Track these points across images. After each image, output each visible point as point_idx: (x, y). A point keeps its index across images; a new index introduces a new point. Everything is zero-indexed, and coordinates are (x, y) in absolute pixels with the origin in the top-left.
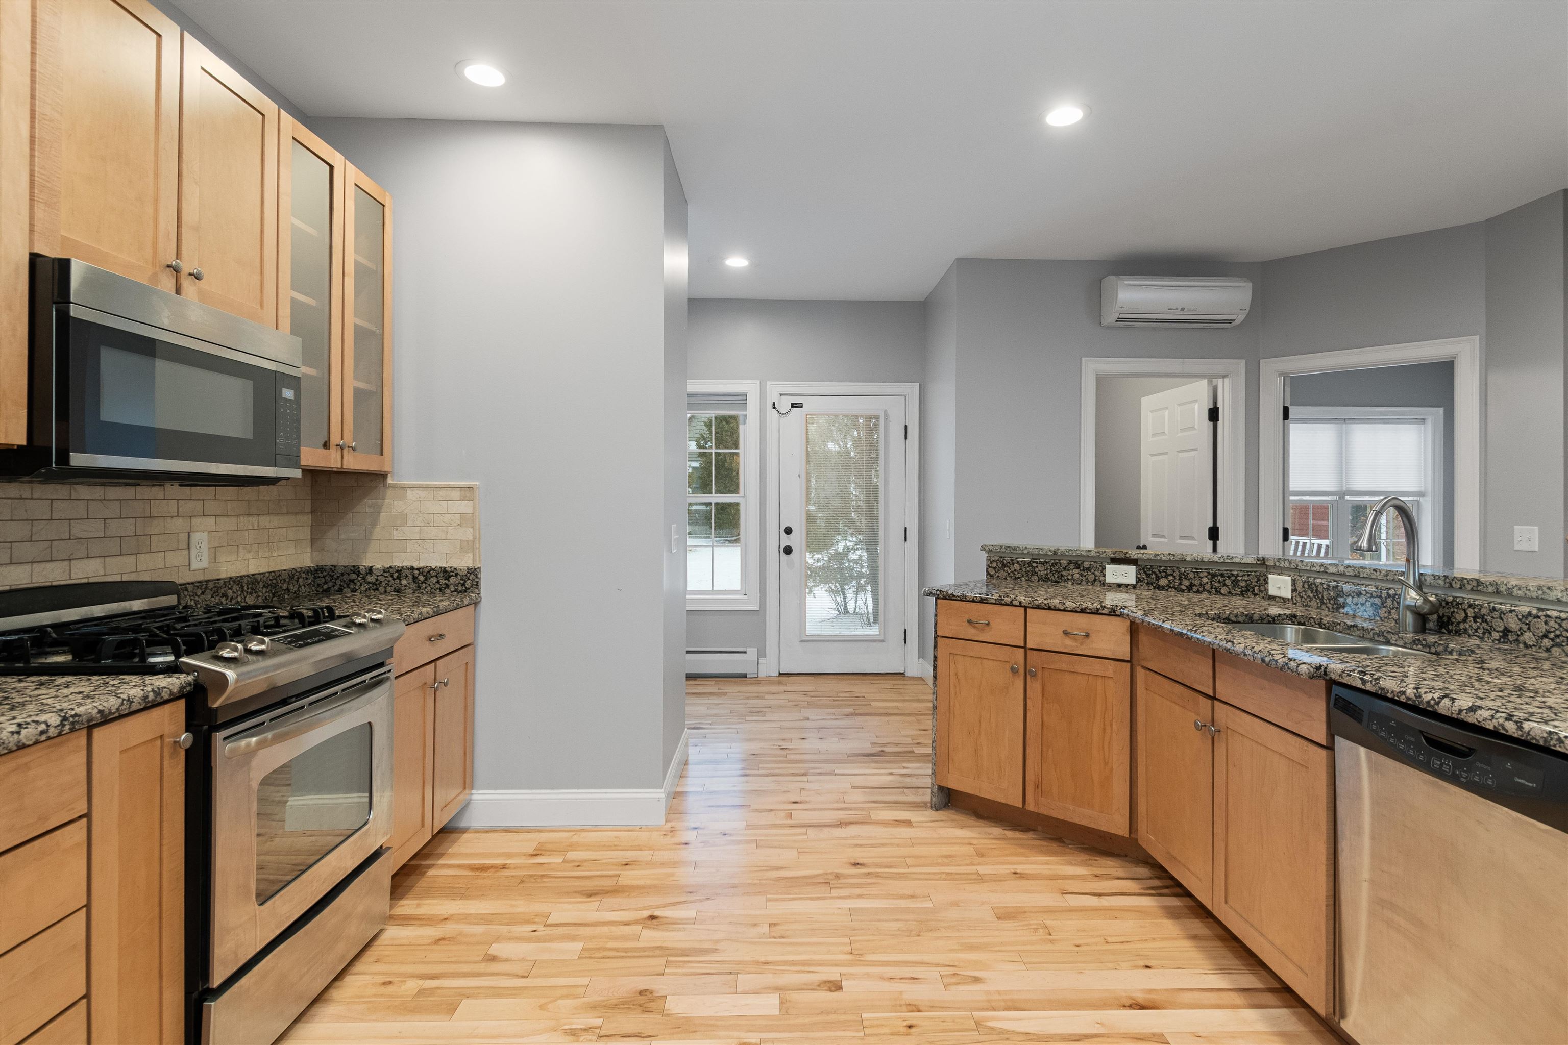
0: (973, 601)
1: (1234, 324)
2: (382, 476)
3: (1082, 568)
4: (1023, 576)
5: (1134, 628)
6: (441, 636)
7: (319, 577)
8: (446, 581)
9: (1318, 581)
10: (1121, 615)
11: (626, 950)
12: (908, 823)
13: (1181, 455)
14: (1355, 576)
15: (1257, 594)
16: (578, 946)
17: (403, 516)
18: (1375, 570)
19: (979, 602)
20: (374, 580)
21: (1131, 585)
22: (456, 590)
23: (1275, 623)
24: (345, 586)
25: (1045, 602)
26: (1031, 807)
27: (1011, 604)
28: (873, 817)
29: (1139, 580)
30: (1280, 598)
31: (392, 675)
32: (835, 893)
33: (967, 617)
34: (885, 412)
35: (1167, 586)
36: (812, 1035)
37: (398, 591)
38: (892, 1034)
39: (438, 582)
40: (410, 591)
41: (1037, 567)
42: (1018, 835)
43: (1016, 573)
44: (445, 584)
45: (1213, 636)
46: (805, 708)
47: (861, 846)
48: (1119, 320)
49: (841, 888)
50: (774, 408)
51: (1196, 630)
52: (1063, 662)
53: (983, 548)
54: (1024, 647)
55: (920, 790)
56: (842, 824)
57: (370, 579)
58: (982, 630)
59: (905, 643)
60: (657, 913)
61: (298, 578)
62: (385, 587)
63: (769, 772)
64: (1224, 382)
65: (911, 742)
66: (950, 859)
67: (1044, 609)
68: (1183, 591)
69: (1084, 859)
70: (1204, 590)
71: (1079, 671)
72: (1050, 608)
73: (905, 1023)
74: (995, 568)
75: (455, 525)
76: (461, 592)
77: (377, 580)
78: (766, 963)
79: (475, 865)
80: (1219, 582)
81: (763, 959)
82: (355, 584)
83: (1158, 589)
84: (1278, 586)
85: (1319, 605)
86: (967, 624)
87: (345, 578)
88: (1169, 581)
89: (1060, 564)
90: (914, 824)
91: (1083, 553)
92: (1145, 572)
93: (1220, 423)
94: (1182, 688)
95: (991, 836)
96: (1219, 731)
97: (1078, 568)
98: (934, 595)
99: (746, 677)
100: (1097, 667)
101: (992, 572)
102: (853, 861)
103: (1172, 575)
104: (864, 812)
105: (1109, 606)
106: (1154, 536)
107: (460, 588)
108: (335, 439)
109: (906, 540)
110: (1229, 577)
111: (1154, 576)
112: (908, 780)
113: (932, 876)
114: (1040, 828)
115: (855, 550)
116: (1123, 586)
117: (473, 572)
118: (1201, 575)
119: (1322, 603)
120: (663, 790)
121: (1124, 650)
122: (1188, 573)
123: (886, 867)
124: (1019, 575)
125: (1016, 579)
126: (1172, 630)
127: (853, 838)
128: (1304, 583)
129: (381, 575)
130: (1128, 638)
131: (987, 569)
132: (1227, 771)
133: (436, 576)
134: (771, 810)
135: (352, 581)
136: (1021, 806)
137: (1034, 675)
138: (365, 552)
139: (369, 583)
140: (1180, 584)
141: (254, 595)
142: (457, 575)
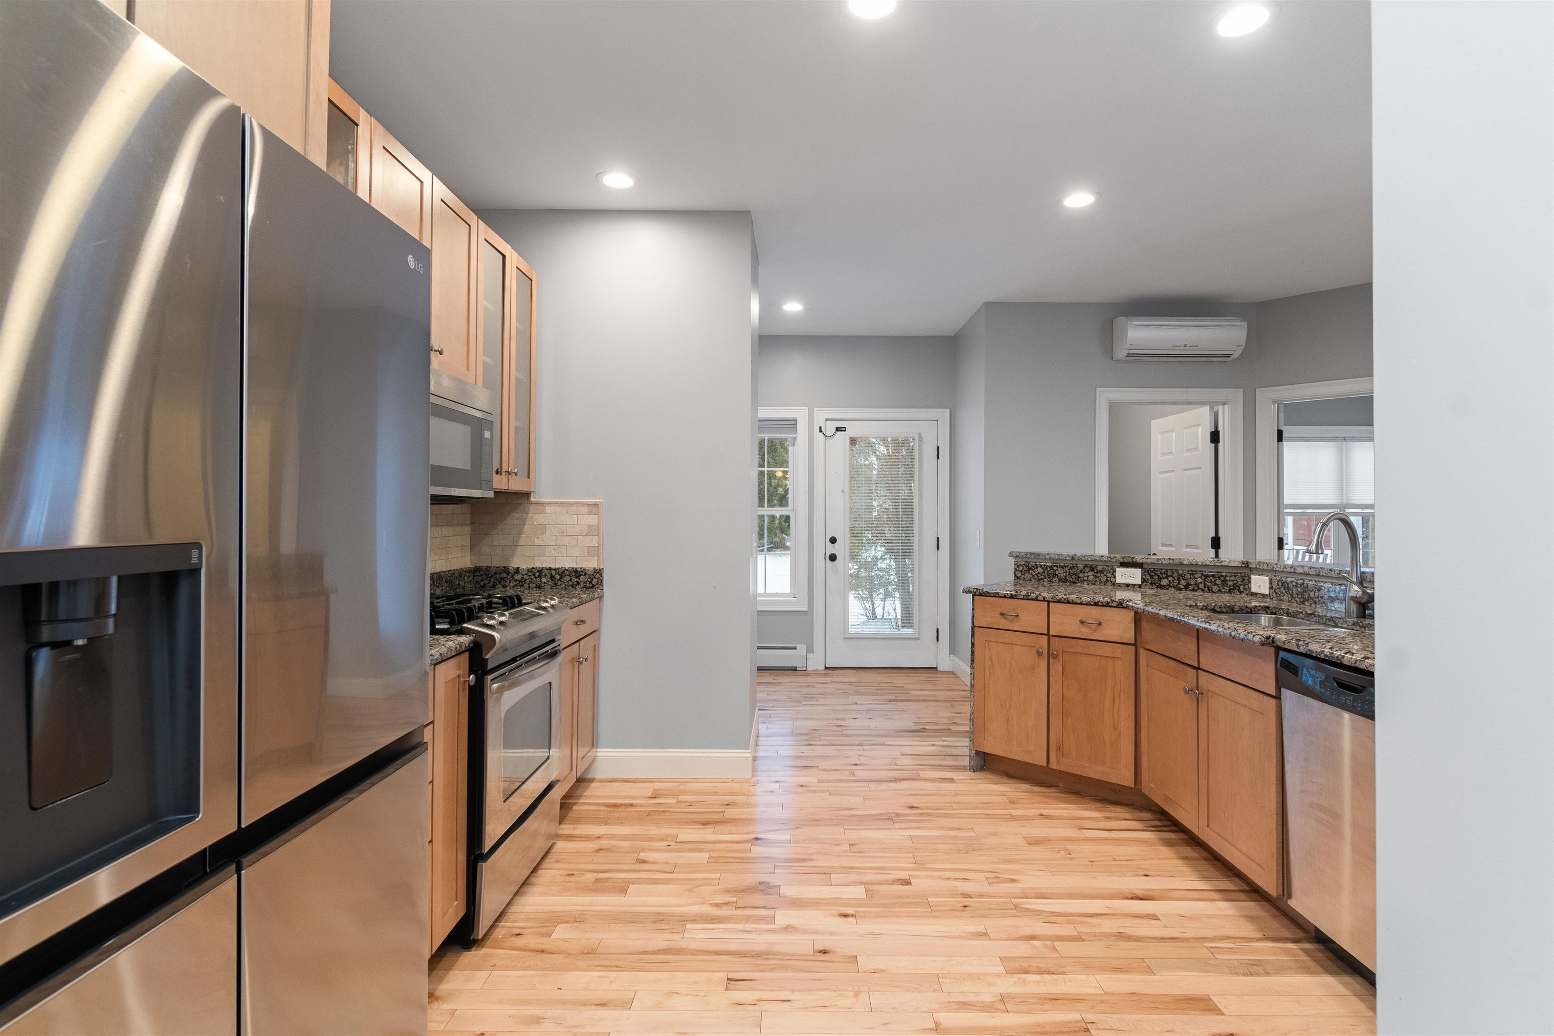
0: (1005, 597)
1: (1232, 357)
2: (527, 495)
3: (1096, 571)
4: (1045, 577)
5: (1138, 617)
6: (583, 622)
7: (477, 576)
8: (577, 579)
9: (1289, 579)
10: (1127, 607)
11: (742, 858)
12: (951, 780)
13: (1187, 473)
14: (1317, 575)
15: (1242, 592)
16: (706, 855)
17: (543, 527)
18: (1331, 570)
19: (1010, 598)
20: (520, 579)
21: (1137, 585)
22: (585, 587)
23: (1252, 613)
24: (498, 583)
25: (1065, 597)
26: (1054, 765)
27: (1036, 599)
28: (922, 776)
29: (1144, 581)
30: (1260, 594)
31: (561, 648)
32: (897, 825)
33: (1000, 611)
34: (920, 434)
35: (1168, 585)
36: (892, 909)
37: (539, 587)
38: (952, 910)
39: (571, 580)
40: (548, 587)
41: (1057, 570)
42: (1043, 789)
43: (1040, 575)
44: (577, 581)
45: (1196, 619)
46: (852, 695)
47: (914, 795)
48: (1129, 355)
49: (902, 822)
50: (821, 431)
51: (1184, 616)
52: (1080, 646)
53: (1011, 555)
54: (1048, 635)
55: (959, 757)
56: (896, 780)
57: (517, 577)
58: (1012, 621)
59: (938, 640)
60: (759, 836)
61: (464, 576)
62: (529, 584)
63: (830, 742)
64: (1224, 408)
65: (948, 722)
66: (988, 805)
67: (1064, 603)
68: (1181, 589)
69: (1098, 806)
70: (1199, 588)
71: (1093, 653)
72: (1068, 602)
73: (961, 905)
74: (1021, 571)
75: (584, 534)
76: (588, 588)
77: (522, 578)
78: (851, 868)
79: (608, 803)
80: (1211, 582)
81: (848, 865)
82: (506, 581)
83: (1160, 588)
84: (1259, 585)
85: (1290, 599)
86: (1000, 616)
87: (498, 576)
88: (1170, 581)
89: (1077, 567)
90: (956, 781)
91: (1098, 559)
92: (1149, 574)
93: (1220, 445)
94: (1174, 662)
95: (1021, 790)
96: (1202, 694)
97: (1092, 570)
98: (971, 592)
99: (796, 670)
100: (1108, 650)
101: (1019, 574)
102: (909, 805)
103: (1172, 576)
104: (913, 772)
105: (1117, 600)
106: (1163, 545)
107: (588, 585)
108: (505, 468)
109: (938, 549)
110: (1219, 578)
111: (1156, 577)
112: (947, 749)
113: (973, 816)
114: (1061, 785)
115: (883, 560)
116: (1131, 586)
117: (598, 572)
118: (1196, 576)
119: (1292, 597)
120: (749, 751)
121: (1130, 636)
122: (1185, 575)
123: (936, 809)
124: (1042, 577)
125: (1039, 580)
126: (1166, 616)
127: (907, 789)
128: (1278, 581)
129: (526, 574)
130: (1133, 626)
131: (1015, 572)
132: (1208, 724)
133: (569, 575)
134: (837, 770)
135: (503, 579)
136: (1045, 765)
137: (1056, 657)
138: (512, 556)
139: (517, 580)
140: (1179, 583)
141: (440, 588)
142: (585, 574)
